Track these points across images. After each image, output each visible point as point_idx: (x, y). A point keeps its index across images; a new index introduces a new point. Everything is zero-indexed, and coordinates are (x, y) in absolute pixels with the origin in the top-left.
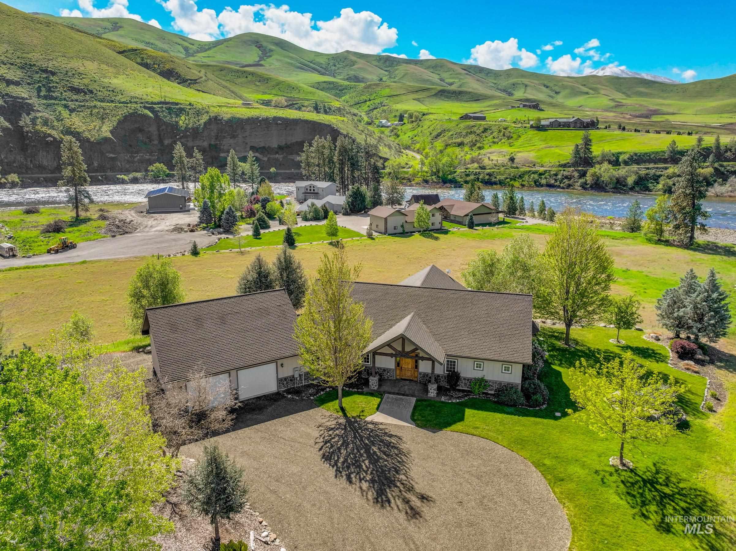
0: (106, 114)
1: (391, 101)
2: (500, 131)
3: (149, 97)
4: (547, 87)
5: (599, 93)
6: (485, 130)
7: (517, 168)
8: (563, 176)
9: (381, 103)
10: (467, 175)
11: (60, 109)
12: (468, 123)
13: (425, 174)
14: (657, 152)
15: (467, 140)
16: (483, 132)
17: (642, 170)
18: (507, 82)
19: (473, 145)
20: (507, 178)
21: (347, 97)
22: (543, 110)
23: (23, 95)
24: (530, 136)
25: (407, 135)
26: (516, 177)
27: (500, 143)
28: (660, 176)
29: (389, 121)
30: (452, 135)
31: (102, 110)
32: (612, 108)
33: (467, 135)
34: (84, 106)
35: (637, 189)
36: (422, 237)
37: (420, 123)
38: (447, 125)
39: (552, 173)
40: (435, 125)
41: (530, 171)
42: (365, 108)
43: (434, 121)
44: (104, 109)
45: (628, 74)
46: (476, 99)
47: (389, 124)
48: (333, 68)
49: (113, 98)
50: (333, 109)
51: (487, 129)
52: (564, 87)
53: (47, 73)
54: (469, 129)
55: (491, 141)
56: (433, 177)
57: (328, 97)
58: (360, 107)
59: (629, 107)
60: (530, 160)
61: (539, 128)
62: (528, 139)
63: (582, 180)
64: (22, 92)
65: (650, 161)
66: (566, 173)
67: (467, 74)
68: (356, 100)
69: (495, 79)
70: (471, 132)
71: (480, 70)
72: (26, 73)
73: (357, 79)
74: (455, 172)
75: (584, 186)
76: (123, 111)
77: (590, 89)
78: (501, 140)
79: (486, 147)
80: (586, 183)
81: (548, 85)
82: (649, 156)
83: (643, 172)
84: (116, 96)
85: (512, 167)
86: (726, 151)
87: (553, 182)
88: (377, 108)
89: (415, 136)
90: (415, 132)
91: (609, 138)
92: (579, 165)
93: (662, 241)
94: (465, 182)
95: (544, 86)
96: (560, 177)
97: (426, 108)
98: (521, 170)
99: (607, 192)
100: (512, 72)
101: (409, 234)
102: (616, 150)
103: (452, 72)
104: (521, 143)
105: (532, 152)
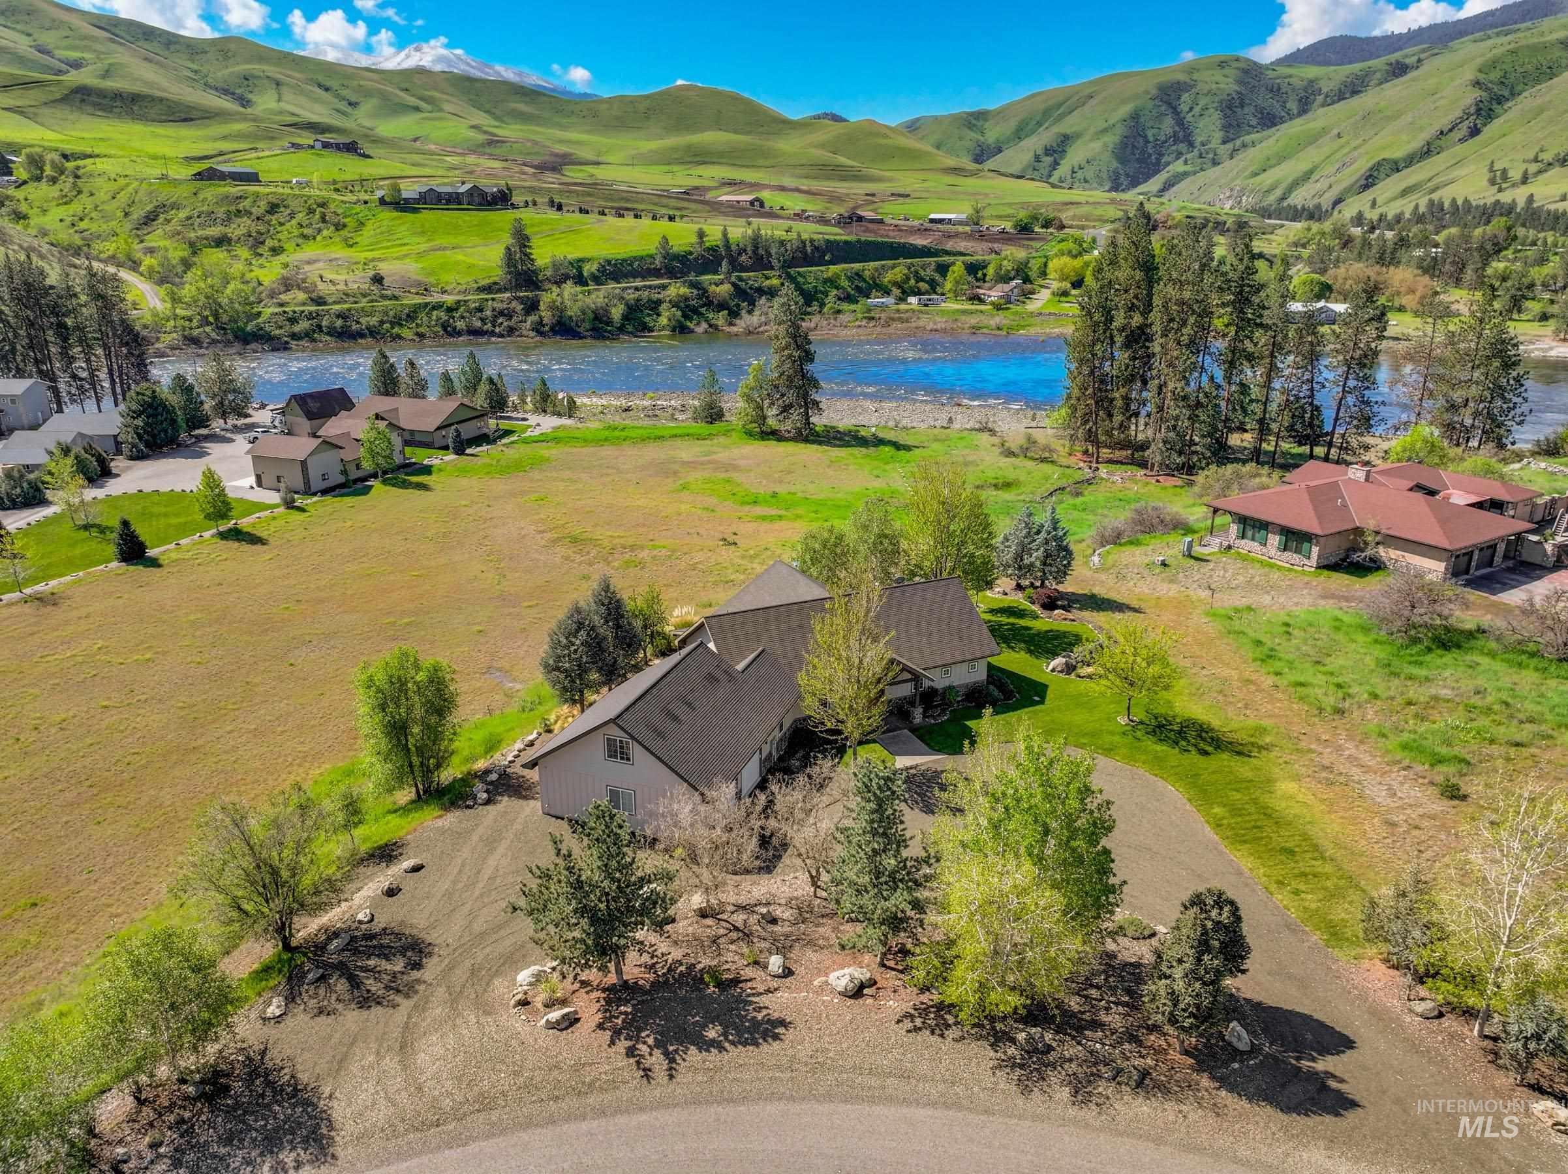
2: (311, 211)
4: (327, 89)
5: (441, 110)
6: (273, 208)
7: (395, 298)
8: (494, 310)
10: (293, 321)
13: (186, 324)
14: (642, 258)
15: (238, 228)
16: (269, 213)
17: (631, 290)
18: (226, 72)
19: (256, 243)
20: (383, 322)
22: (370, 156)
24: (385, 223)
25: (53, 217)
26: (400, 319)
27: (319, 238)
28: (659, 302)
30: (189, 218)
32: (482, 145)
33: (229, 219)
35: (630, 328)
36: (388, 488)
37: (77, 182)
38: (166, 194)
39: (472, 305)
40: (129, 190)
41: (427, 304)
43: (122, 182)
46: (183, 116)
51: (277, 206)
52: (368, 93)
54: (230, 203)
55: (296, 232)
56: (208, 329)
59: (513, 145)
60: (414, 277)
61: (400, 205)
62: (382, 229)
63: (532, 318)
65: (634, 274)
66: (499, 306)
69: (193, 61)
70: (239, 211)
74: (259, 314)
75: (539, 329)
77: (421, 99)
78: (320, 231)
79: (289, 247)
80: (541, 323)
81: (328, 84)
82: (631, 265)
83: (631, 296)
85: (384, 297)
86: (740, 254)
87: (479, 324)
89: (81, 219)
90: (76, 207)
91: (544, 227)
92: (518, 287)
93: (768, 434)
94: (294, 336)
95: (320, 86)
96: (488, 313)
97: (60, 137)
98: (405, 302)
99: (580, 337)
100: (232, 46)
101: (359, 485)
102: (574, 255)
103: (69, 33)
104: (372, 240)
105: (407, 260)
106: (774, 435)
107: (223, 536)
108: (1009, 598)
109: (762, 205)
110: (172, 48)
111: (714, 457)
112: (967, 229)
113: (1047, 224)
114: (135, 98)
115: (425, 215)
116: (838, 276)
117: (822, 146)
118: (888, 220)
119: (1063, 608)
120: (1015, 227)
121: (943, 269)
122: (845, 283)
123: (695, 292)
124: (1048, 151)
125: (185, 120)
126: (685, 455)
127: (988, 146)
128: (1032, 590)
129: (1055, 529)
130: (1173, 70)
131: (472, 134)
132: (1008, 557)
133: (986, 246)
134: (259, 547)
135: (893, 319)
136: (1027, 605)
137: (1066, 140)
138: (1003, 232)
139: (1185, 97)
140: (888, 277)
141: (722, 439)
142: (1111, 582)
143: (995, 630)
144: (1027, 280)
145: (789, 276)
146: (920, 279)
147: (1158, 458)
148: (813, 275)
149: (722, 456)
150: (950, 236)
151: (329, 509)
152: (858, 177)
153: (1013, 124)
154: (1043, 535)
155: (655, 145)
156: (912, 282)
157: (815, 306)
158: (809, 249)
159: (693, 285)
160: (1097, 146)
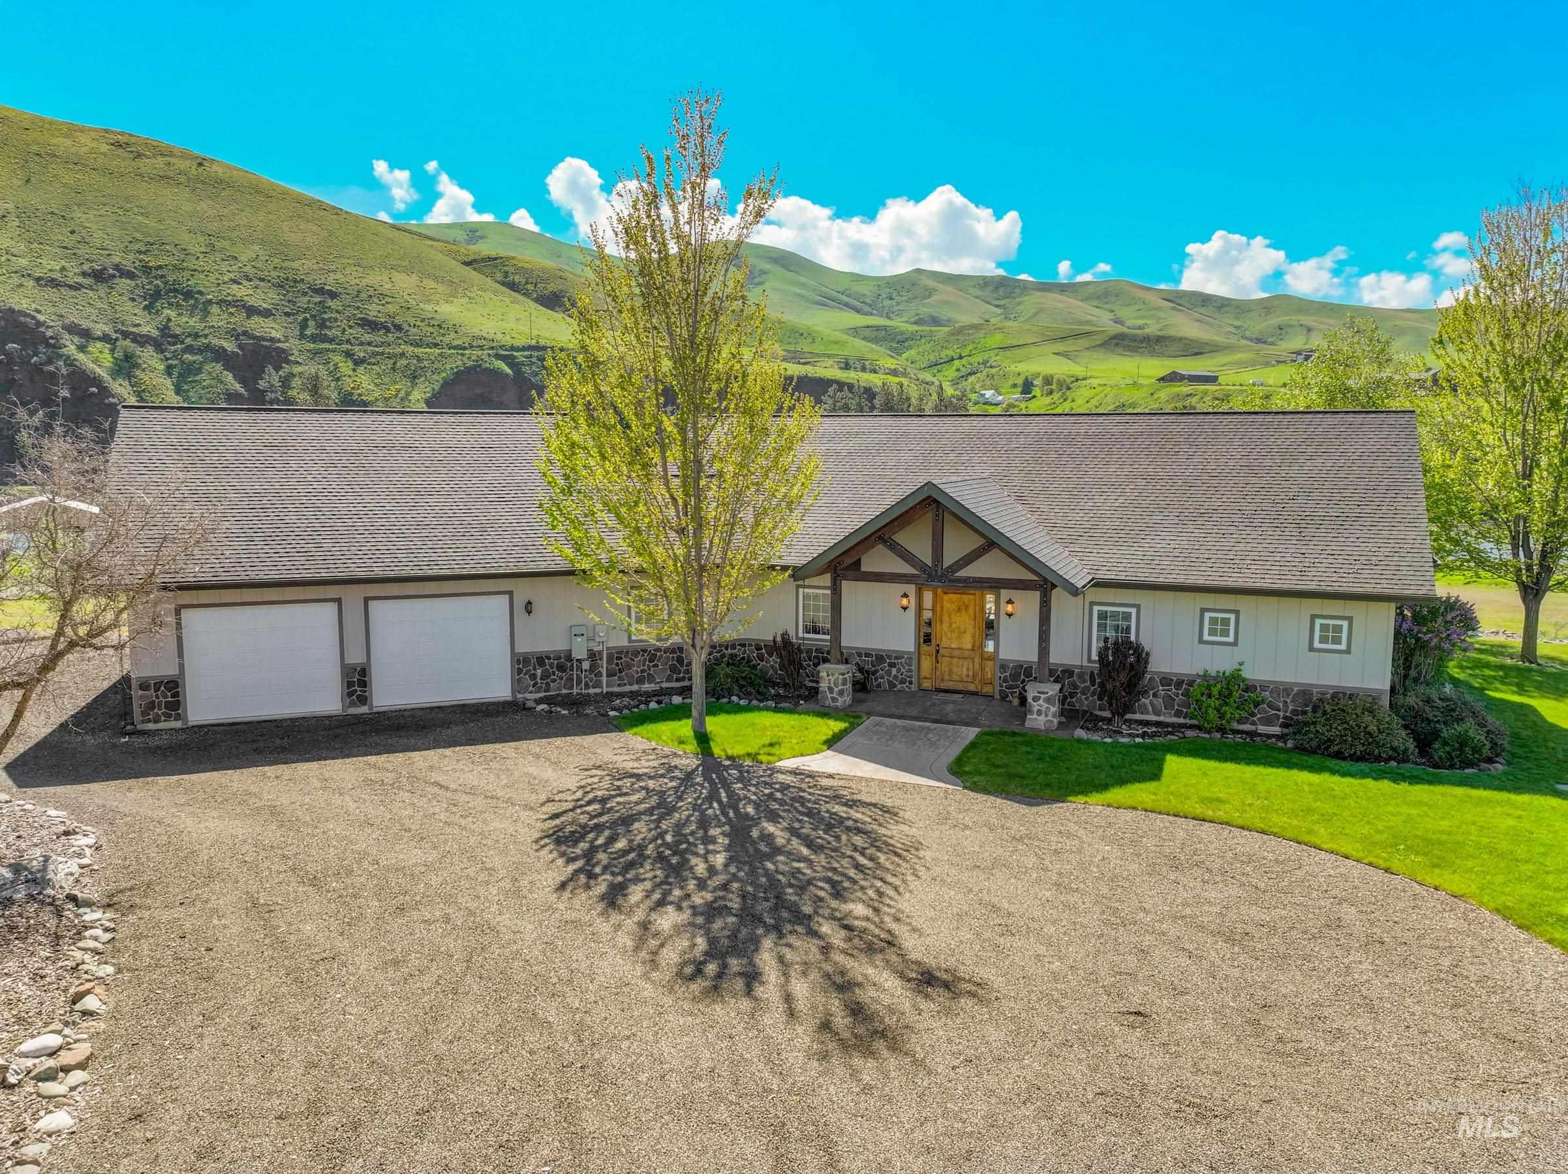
0: (422, 368)
1: (1005, 357)
3: (508, 337)
9: (985, 363)
11: (337, 359)
12: (1177, 389)
23: (274, 334)
29: (1000, 394)
31: (415, 362)
34: (382, 353)
38: (1129, 396)
44: (419, 359)
46: (1195, 350)
47: (1000, 398)
48: (887, 303)
49: (439, 339)
53: (323, 294)
57: (873, 351)
58: (939, 371)
64: (272, 329)
67: (1173, 309)
68: (932, 358)
69: (1237, 318)
71: (1201, 300)
72: (284, 295)
76: (455, 363)
84: (444, 335)
97: (1083, 368)
100: (1277, 303)
103: (1142, 306)
114: (1160, 339)
125: (1196, 354)
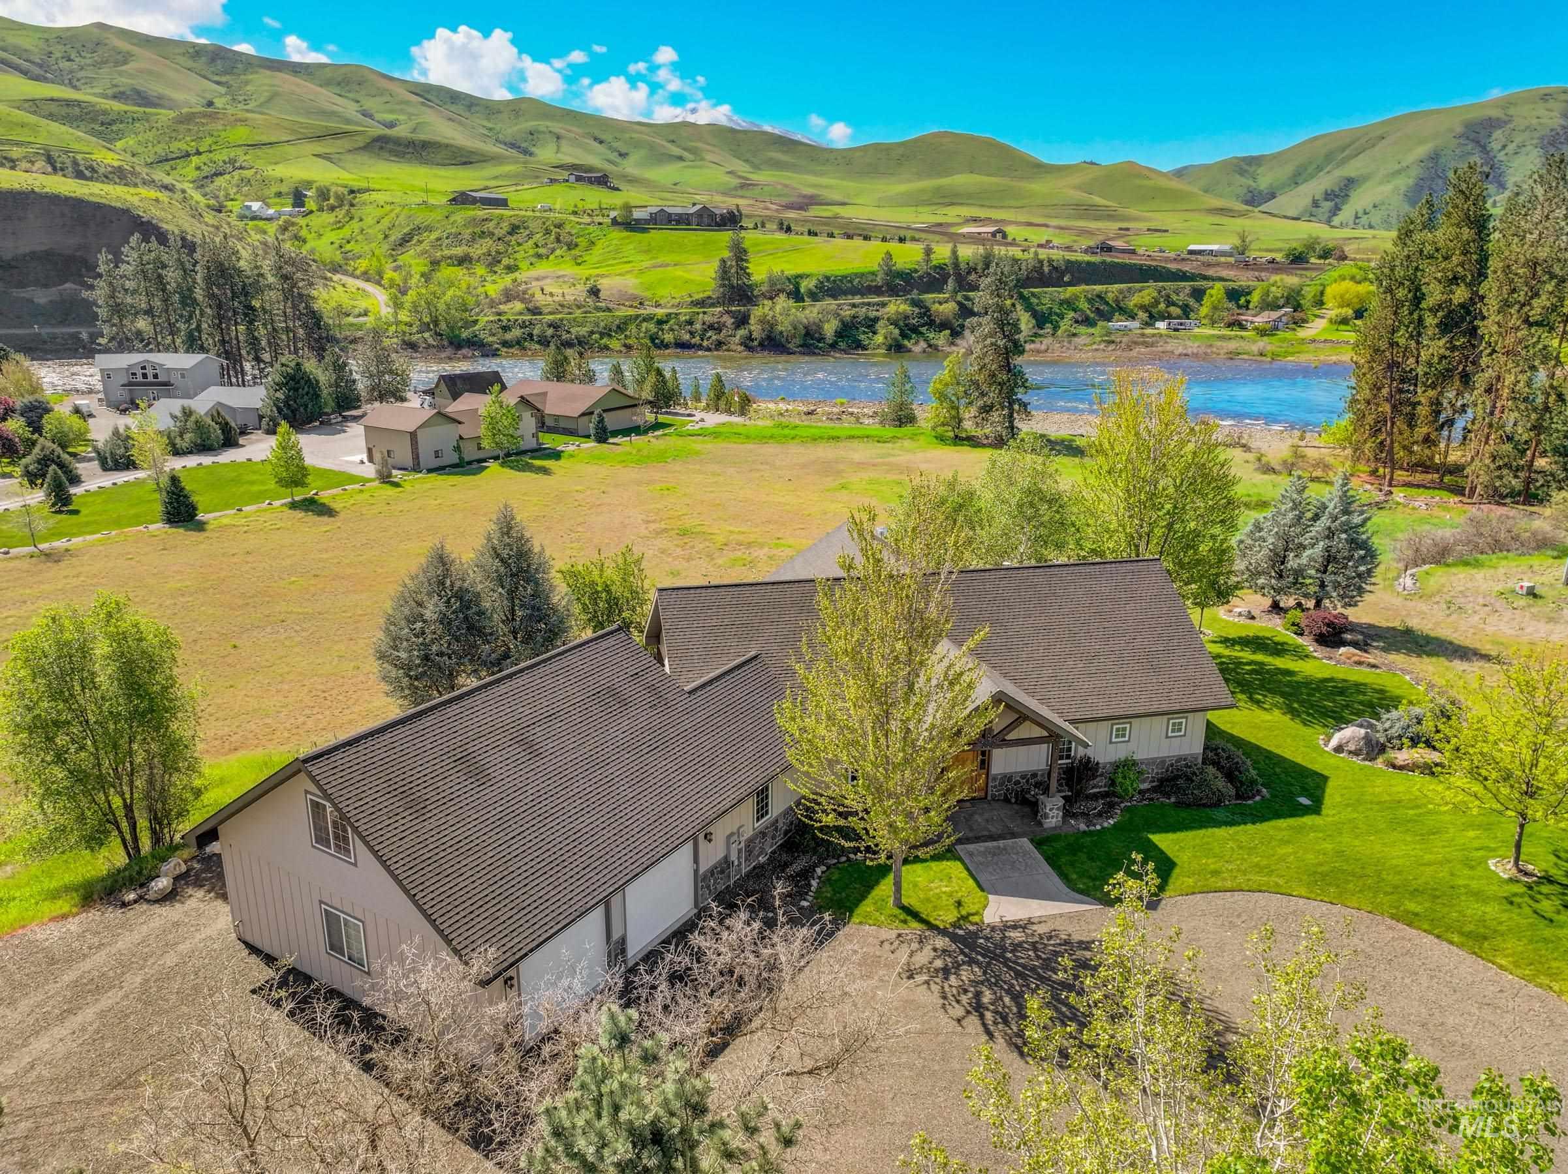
1: (258, 157)
2: (548, 232)
4: (601, 142)
5: (702, 159)
6: (514, 229)
7: (609, 310)
8: (704, 324)
9: (232, 161)
10: (506, 329)
12: (471, 213)
13: (407, 329)
14: (862, 275)
15: (477, 250)
16: (510, 234)
17: (846, 306)
18: (516, 128)
19: (493, 262)
20: (592, 333)
21: (130, 141)
22: (618, 189)
24: (614, 242)
25: (325, 240)
26: (610, 330)
27: (552, 257)
28: (876, 320)
29: (268, 206)
30: (439, 239)
32: (736, 189)
33: (474, 240)
35: (842, 345)
36: (507, 471)
37: (353, 210)
38: (422, 217)
39: (683, 318)
40: (393, 215)
41: (638, 316)
42: (189, 170)
43: (388, 208)
45: (739, 124)
46: (464, 160)
47: (271, 211)
48: (65, 65)
50: (102, 170)
51: (518, 227)
52: (637, 145)
54: (476, 226)
55: (531, 252)
56: (426, 335)
57: (78, 140)
58: (173, 169)
59: (766, 188)
60: (631, 291)
61: (629, 224)
62: (611, 248)
63: (741, 332)
65: (855, 291)
66: (708, 319)
67: (423, 104)
68: (160, 149)
69: (488, 120)
70: (483, 233)
71: (452, 98)
73: (143, 99)
74: (476, 322)
75: (748, 344)
77: (685, 149)
78: (553, 250)
79: (523, 265)
80: (750, 338)
81: (603, 137)
82: (851, 282)
83: (847, 313)
85: (598, 309)
86: (969, 273)
87: (687, 337)
88: (221, 174)
89: (348, 242)
90: (346, 232)
91: (769, 246)
92: (731, 301)
93: (963, 439)
94: (505, 344)
95: (595, 139)
96: (698, 326)
97: (354, 177)
98: (617, 313)
99: (790, 353)
100: (524, 106)
101: (475, 466)
102: (791, 270)
103: (389, 98)
104: (601, 258)
105: (628, 276)
106: (972, 441)
107: (294, 506)
108: (1256, 624)
109: (1005, 236)
110: (474, 109)
111: (892, 459)
112: (1232, 260)
113: (1326, 254)
114: (425, 145)
115: (653, 234)
116: (1077, 298)
117: (1078, 188)
118: (1141, 251)
119: (1355, 644)
120: (1288, 256)
121: (1198, 294)
122: (1084, 305)
123: (917, 310)
124: (1328, 196)
125: (465, 163)
126: (857, 457)
127: (1260, 192)
128: (1298, 613)
129: (1346, 512)
130: (1482, 106)
131: (728, 178)
132: (1260, 556)
133: (1250, 274)
134: (325, 519)
135: (1136, 343)
136: (1291, 638)
137: (1350, 183)
138: (1273, 261)
139: (1497, 134)
140: (1134, 301)
141: (907, 443)
142: (1439, 612)
143: (1229, 671)
144: (1297, 307)
145: (1021, 297)
146: (1170, 303)
147: (1484, 478)
148: (1048, 296)
149: (903, 458)
150: (1209, 265)
151: (428, 486)
152: (1111, 217)
153: (1289, 169)
154: (1324, 522)
155: (902, 188)
156: (1162, 306)
157: (1048, 328)
158: (1046, 269)
159: (915, 303)
160: (1387, 188)
